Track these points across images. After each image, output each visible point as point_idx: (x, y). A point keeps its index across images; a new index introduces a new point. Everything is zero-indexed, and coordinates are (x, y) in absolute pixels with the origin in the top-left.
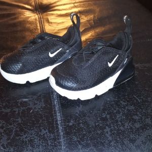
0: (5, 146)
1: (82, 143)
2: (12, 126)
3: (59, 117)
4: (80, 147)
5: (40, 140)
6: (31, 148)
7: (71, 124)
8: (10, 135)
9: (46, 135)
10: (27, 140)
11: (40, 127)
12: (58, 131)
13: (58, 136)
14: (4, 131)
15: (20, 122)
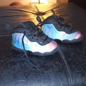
0: (39, 68)
1: (77, 68)
2: (41, 60)
3: (63, 57)
4: (76, 70)
5: (56, 66)
6: (52, 69)
7: (70, 60)
8: (41, 63)
9: (58, 64)
10: (49, 65)
11: (54, 60)
12: (64, 63)
13: (65, 64)
14: (38, 61)
15: (44, 58)
